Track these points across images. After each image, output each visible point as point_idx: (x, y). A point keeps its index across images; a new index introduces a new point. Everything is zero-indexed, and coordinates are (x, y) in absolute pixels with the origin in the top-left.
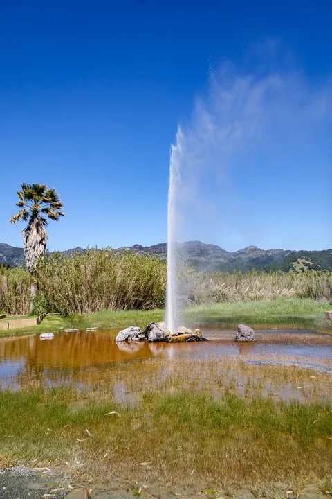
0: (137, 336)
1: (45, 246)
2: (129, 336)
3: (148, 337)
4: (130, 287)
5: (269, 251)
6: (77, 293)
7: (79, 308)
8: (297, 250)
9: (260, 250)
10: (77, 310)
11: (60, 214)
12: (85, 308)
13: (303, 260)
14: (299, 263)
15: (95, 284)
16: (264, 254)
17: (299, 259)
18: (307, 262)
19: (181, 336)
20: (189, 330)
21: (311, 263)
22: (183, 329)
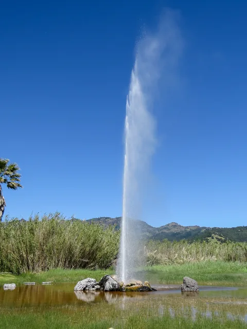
0: (93, 287)
1: (3, 211)
2: (87, 286)
3: (104, 287)
4: (77, 250)
5: (187, 227)
6: (30, 253)
7: (31, 267)
8: (211, 227)
9: (180, 226)
10: (29, 268)
11: (19, 186)
12: (36, 268)
13: (216, 236)
14: (213, 238)
15: (47, 246)
16: (183, 229)
17: (213, 235)
18: (220, 238)
19: (133, 286)
20: (140, 282)
21: (223, 239)
22: (134, 281)
